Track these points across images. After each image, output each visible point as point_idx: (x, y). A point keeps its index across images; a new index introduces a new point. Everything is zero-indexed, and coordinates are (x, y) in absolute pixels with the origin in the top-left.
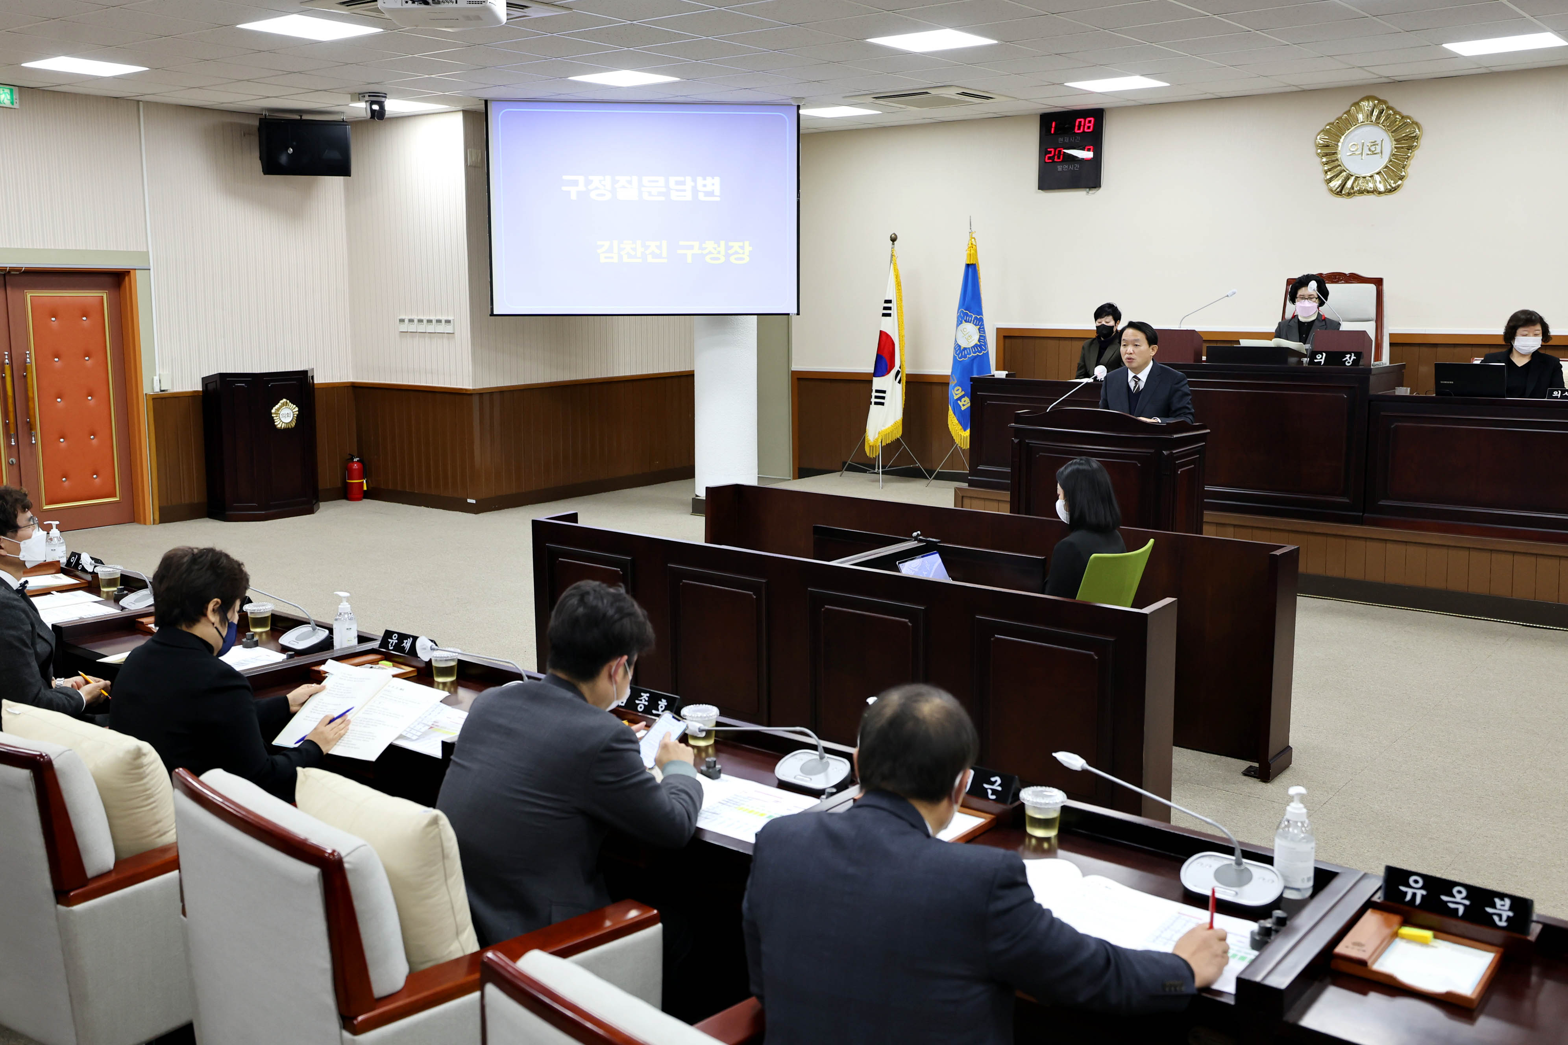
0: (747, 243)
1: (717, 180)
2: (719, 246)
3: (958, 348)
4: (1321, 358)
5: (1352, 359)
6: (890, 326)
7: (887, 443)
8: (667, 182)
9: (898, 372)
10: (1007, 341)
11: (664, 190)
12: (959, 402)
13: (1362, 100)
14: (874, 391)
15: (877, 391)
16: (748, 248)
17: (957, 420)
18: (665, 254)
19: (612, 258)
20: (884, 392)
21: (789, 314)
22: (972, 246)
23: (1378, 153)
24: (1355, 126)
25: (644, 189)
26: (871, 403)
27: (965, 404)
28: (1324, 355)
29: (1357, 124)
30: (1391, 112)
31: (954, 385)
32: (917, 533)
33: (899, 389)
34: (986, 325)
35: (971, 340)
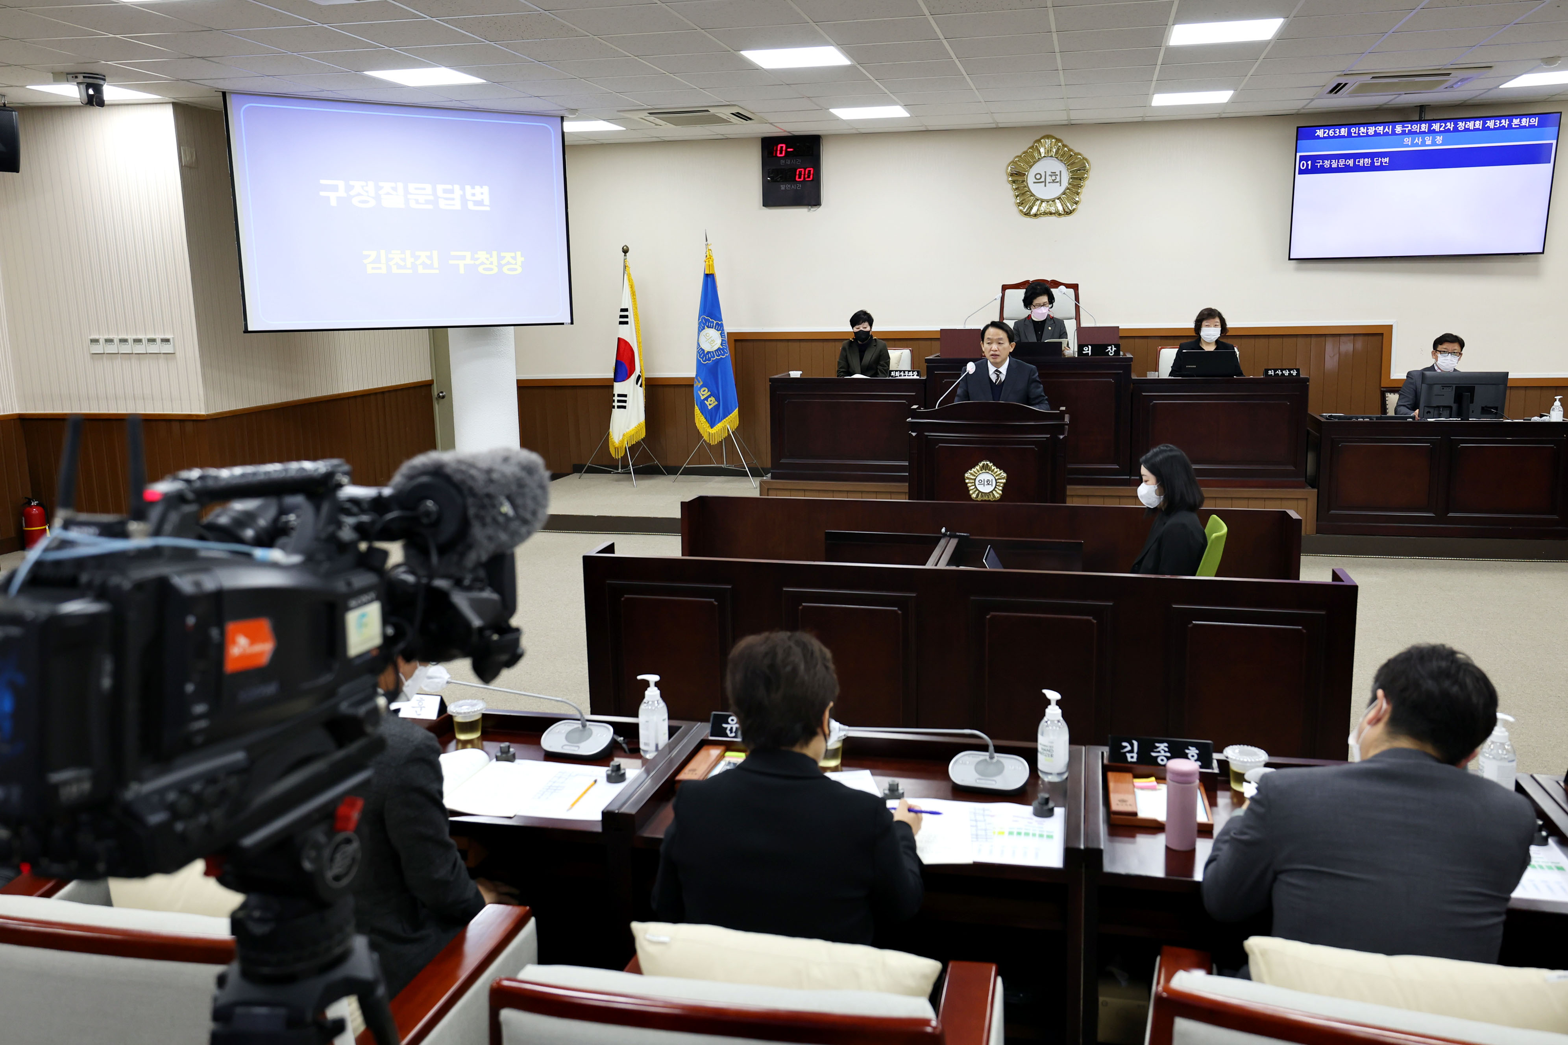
0: (519, 254)
1: (486, 189)
2: (491, 256)
3: (701, 352)
4: (1088, 350)
5: (1113, 350)
6: (627, 333)
7: (632, 444)
8: (434, 190)
9: (639, 377)
10: (739, 344)
11: (432, 198)
12: (706, 402)
13: (1042, 138)
14: (616, 395)
15: (619, 395)
16: (520, 259)
17: (705, 418)
18: (436, 265)
19: (380, 268)
20: (625, 396)
21: (563, 324)
22: (708, 256)
23: (1058, 182)
24: (1038, 159)
25: (409, 196)
26: (614, 407)
27: (711, 403)
28: (1090, 347)
29: (1039, 157)
30: (1066, 149)
31: (699, 386)
32: (943, 530)
33: (641, 392)
34: (723, 330)
35: (714, 344)
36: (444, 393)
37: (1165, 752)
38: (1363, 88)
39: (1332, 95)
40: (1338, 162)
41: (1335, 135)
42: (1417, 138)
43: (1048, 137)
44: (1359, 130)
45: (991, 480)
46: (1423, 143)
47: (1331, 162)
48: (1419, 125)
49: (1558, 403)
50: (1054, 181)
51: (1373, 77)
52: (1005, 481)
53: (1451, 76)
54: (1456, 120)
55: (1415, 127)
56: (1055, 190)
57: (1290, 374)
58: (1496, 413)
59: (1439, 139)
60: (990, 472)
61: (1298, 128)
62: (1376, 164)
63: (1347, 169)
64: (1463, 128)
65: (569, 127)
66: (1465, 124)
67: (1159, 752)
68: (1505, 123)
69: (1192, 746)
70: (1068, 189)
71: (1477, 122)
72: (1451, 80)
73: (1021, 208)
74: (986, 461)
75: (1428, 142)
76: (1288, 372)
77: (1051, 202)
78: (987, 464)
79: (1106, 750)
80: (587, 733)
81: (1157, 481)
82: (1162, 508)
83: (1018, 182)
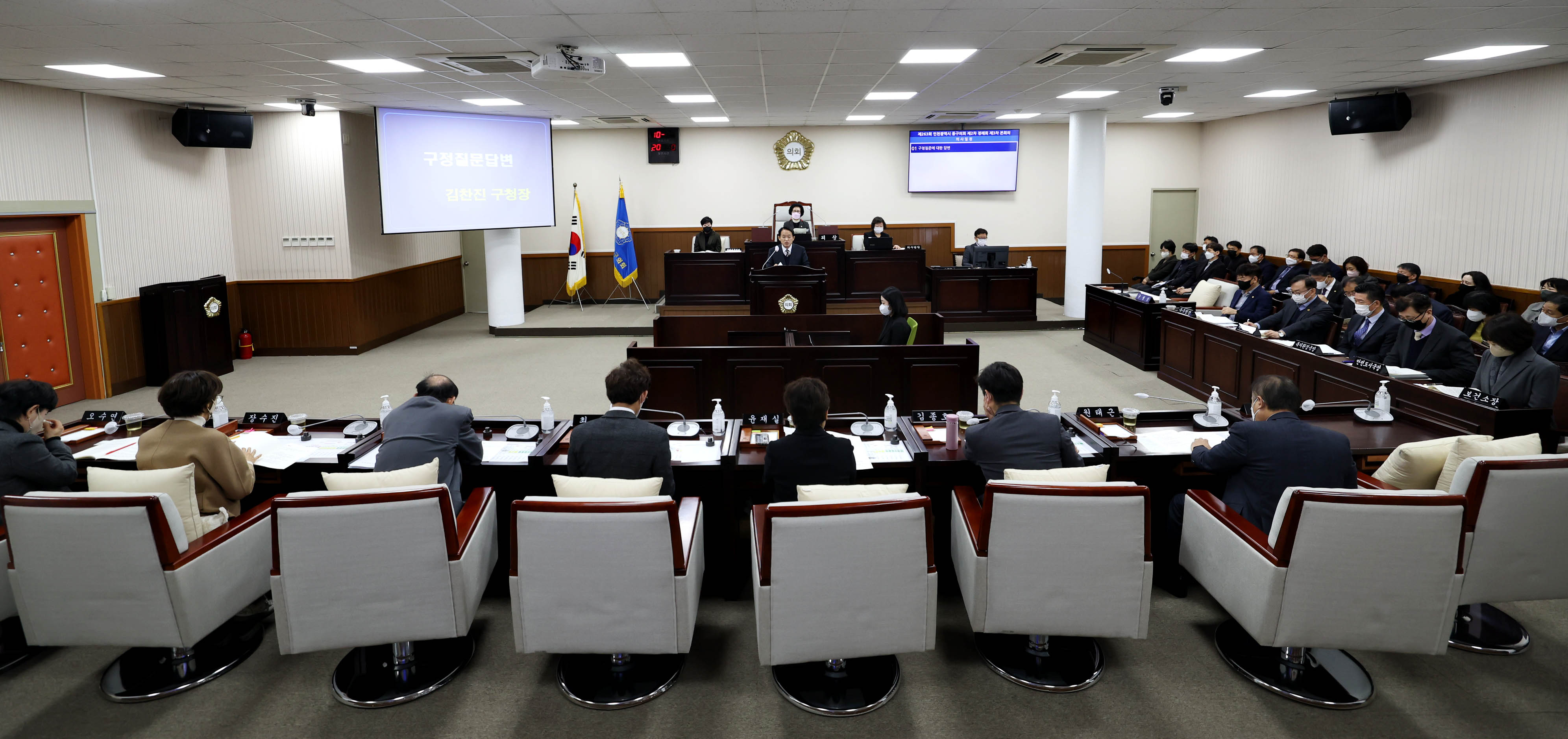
0: (527, 189)
1: (511, 156)
2: (513, 191)
3: (617, 239)
5: (834, 237)
6: (576, 229)
7: (580, 288)
8: (484, 156)
9: (583, 252)
10: (635, 234)
11: (482, 161)
12: (620, 264)
14: (570, 262)
15: (572, 262)
16: (528, 192)
17: (620, 273)
18: (484, 196)
19: (454, 198)
20: (575, 263)
21: (550, 226)
22: (621, 189)
25: (471, 160)
26: (569, 269)
27: (623, 266)
28: (824, 235)
31: (617, 256)
32: (785, 329)
33: (584, 260)
34: (629, 227)
35: (624, 234)
36: (468, 264)
37: (935, 416)
38: (942, 117)
39: (928, 118)
40: (928, 147)
41: (926, 135)
42: (961, 138)
43: (794, 131)
44: (937, 133)
45: (791, 303)
46: (964, 141)
47: (925, 147)
49: (1029, 259)
50: (797, 153)
51: (948, 112)
52: (798, 303)
53: (979, 112)
54: (977, 131)
55: (961, 133)
56: (798, 157)
57: (917, 247)
58: (1003, 264)
59: (971, 139)
60: (790, 299)
61: (910, 131)
62: (943, 149)
63: (932, 151)
64: (980, 135)
65: (554, 123)
66: (982, 132)
67: (932, 416)
68: (997, 133)
69: (945, 413)
70: (804, 157)
71: (986, 132)
72: (980, 114)
73: (781, 166)
77: (796, 163)
78: (789, 295)
79: (910, 417)
80: (687, 427)
81: (889, 304)
82: (890, 314)
83: (780, 153)
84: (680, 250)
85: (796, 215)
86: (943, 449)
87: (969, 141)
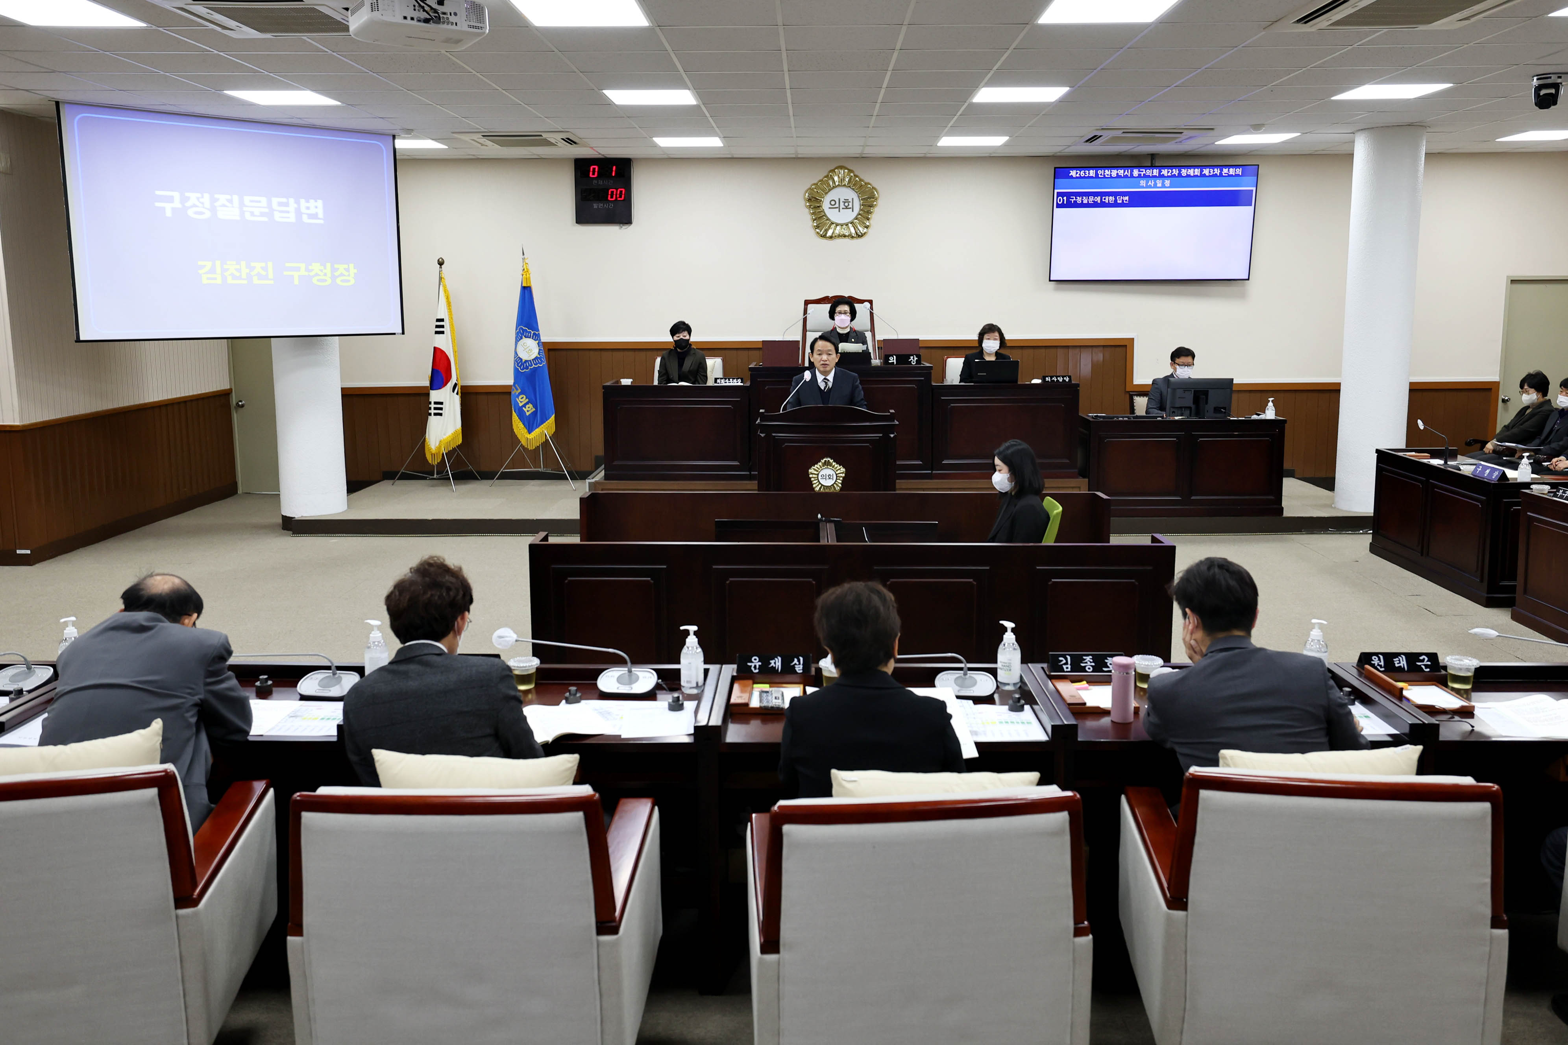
0: (351, 266)
1: (320, 203)
2: (325, 268)
3: (519, 361)
4: (893, 360)
5: (915, 360)
6: (443, 343)
7: (449, 450)
8: (270, 202)
9: (456, 385)
10: (552, 353)
11: (266, 210)
12: (524, 408)
13: (836, 168)
14: (433, 403)
15: (435, 403)
16: (353, 271)
17: (523, 425)
18: (271, 276)
19: (215, 279)
20: (441, 403)
21: (394, 334)
22: (525, 270)
23: (850, 208)
24: (833, 186)
25: (245, 209)
26: (430, 414)
27: (529, 409)
28: (895, 357)
29: (834, 185)
30: (857, 179)
31: (517, 394)
32: (819, 516)
33: (457, 399)
34: (540, 340)
35: (531, 353)
36: (243, 402)
37: (1091, 662)
38: (1115, 140)
39: (1087, 143)
40: (1088, 198)
41: (1086, 176)
42: (1150, 181)
43: (841, 167)
44: (1104, 172)
45: (832, 475)
46: (1155, 186)
47: (1082, 198)
48: (1151, 170)
49: (1271, 404)
50: (847, 208)
51: (1124, 132)
52: (844, 475)
53: (1183, 134)
54: (1180, 167)
55: (1149, 172)
56: (848, 216)
57: (1063, 380)
58: (1225, 412)
59: (1167, 182)
60: (831, 468)
61: (1055, 168)
62: (1118, 202)
63: (1095, 205)
64: (1186, 175)
65: (400, 144)
66: (1187, 171)
67: (1086, 663)
68: (1217, 171)
69: (1109, 657)
70: (859, 214)
71: (1196, 170)
72: (1183, 137)
73: (817, 230)
74: (827, 458)
75: (1159, 185)
76: (1062, 379)
77: (844, 226)
78: (829, 461)
79: (1045, 665)
80: (634, 677)
81: (1010, 470)
82: (1011, 490)
83: (815, 207)
84: (631, 380)
85: (842, 320)
86: (1106, 721)
87: (1163, 186)
